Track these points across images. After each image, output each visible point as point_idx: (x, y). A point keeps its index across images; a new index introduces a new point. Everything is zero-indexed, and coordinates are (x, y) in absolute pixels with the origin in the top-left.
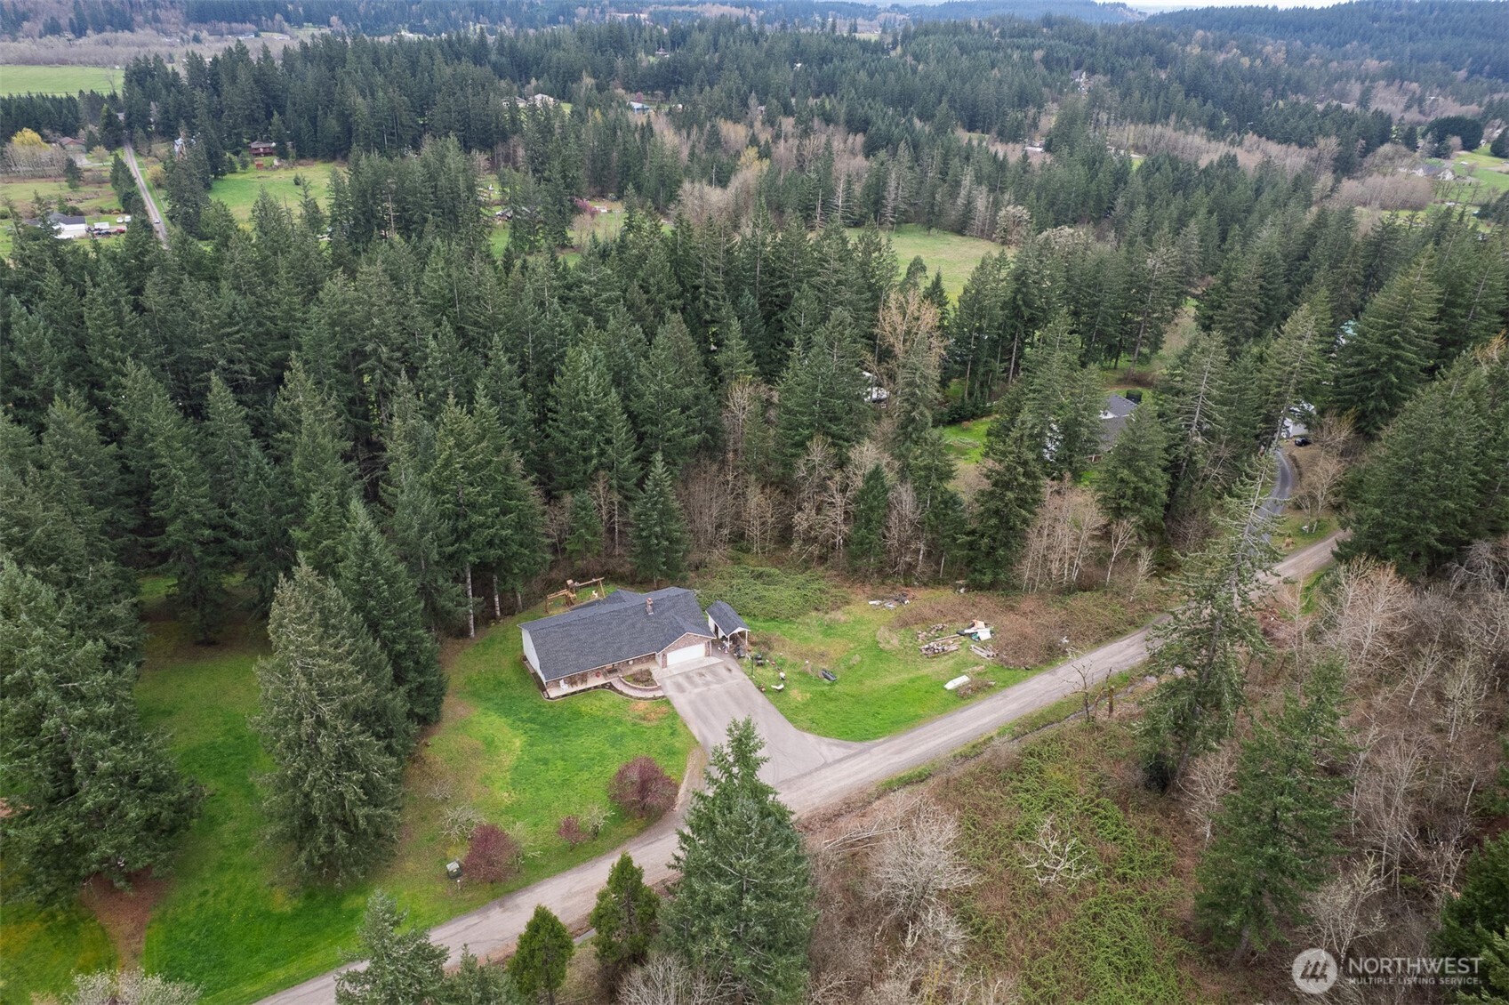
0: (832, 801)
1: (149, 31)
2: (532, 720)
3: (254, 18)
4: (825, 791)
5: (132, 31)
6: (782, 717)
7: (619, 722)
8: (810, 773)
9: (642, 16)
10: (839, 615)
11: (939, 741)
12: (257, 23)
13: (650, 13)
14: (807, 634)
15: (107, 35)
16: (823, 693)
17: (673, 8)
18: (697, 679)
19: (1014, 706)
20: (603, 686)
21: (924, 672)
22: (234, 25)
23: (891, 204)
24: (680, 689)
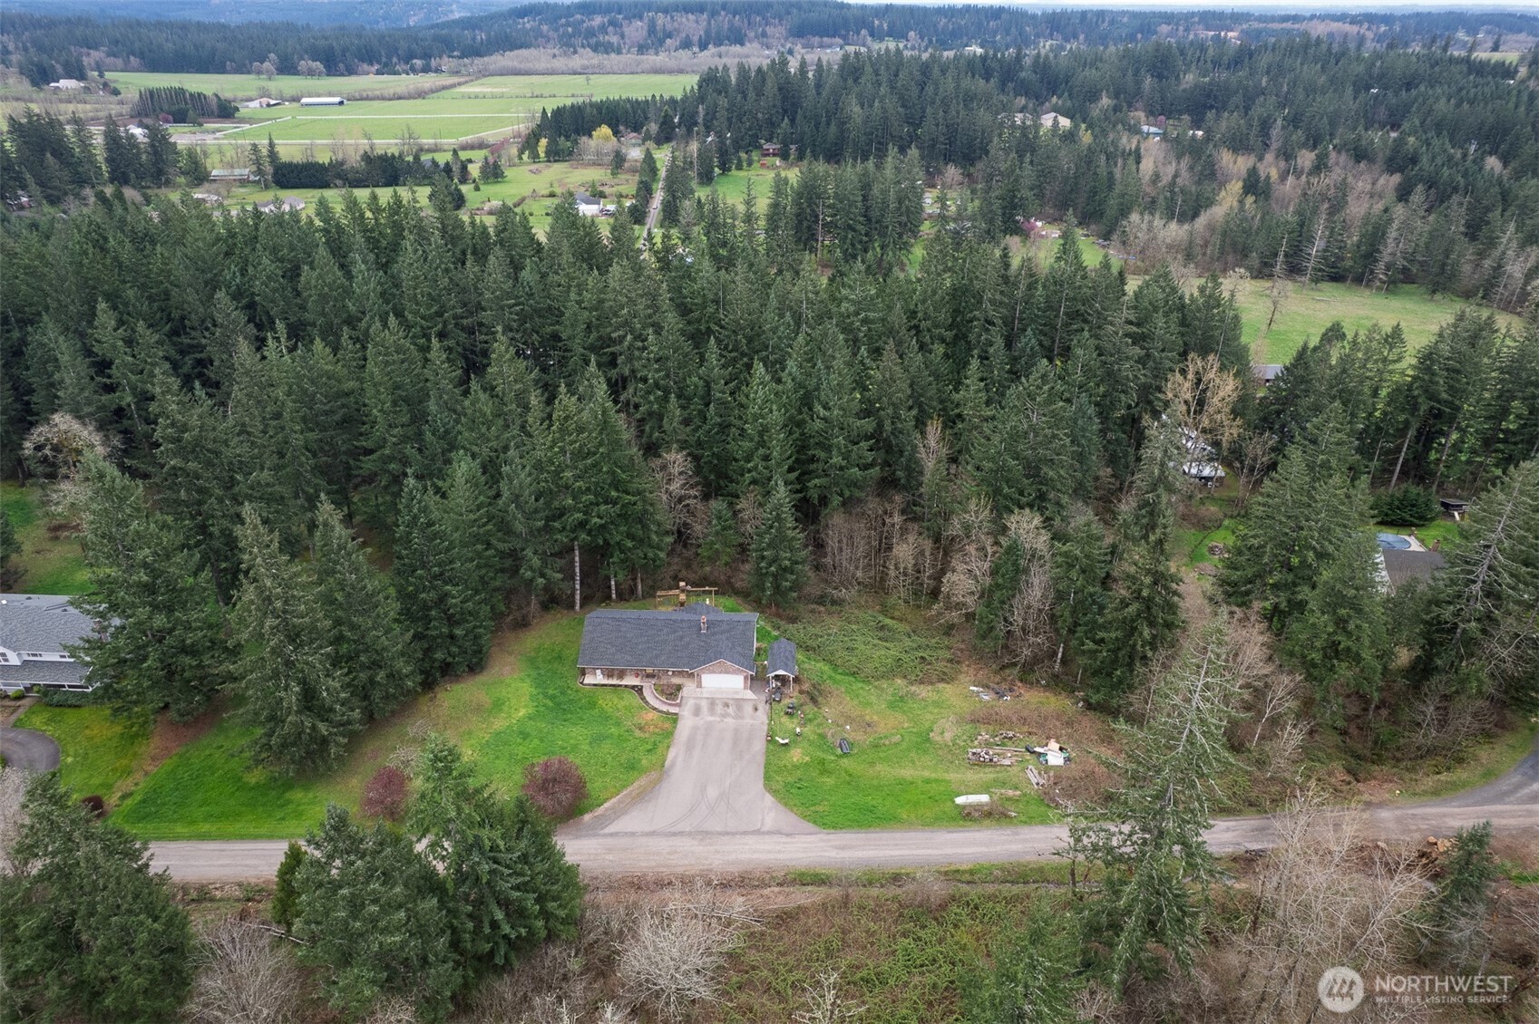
0: (731, 869)
1: (756, 45)
2: (552, 698)
3: (843, 32)
4: (732, 857)
5: (742, 44)
6: (762, 770)
7: (618, 724)
8: (734, 834)
9: (1230, 34)
10: (924, 691)
11: (897, 853)
12: (845, 38)
13: (1242, 31)
14: (873, 699)
15: (723, 48)
16: (822, 762)
17: (1270, 25)
18: (719, 709)
19: (1015, 847)
20: (633, 687)
21: (947, 776)
22: (825, 39)
23: (1387, 259)
24: (697, 711)
